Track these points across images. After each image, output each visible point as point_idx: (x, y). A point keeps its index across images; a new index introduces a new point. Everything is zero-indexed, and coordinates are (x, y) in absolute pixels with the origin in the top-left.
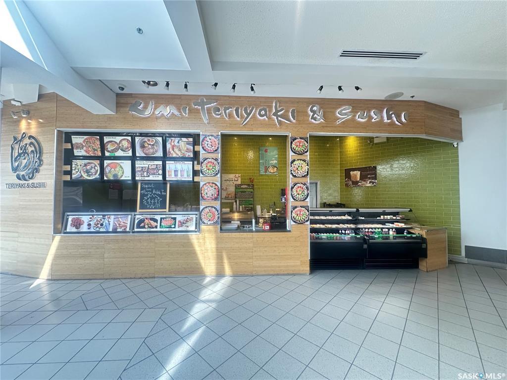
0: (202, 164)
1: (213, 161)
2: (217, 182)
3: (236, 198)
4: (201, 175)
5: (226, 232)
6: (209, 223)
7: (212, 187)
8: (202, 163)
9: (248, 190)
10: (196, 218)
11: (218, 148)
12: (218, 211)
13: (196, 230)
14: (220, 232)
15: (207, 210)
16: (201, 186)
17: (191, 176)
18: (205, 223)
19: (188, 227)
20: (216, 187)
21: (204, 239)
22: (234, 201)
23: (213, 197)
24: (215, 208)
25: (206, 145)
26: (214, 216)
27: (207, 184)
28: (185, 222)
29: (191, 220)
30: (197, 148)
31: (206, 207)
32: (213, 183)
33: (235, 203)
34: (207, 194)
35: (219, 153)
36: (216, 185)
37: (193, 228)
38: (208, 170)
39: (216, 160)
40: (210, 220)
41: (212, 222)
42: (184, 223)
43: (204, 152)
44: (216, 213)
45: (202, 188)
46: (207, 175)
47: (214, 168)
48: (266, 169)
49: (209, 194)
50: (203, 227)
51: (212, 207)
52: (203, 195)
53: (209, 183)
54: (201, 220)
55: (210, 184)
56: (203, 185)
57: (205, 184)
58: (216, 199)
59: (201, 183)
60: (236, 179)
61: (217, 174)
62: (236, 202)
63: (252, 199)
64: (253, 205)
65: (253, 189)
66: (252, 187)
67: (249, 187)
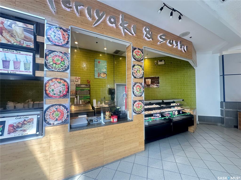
2: (66, 78)
3: (76, 94)
4: (45, 69)
5: (76, 130)
6: (56, 123)
7: (60, 83)
8: (46, 55)
9: (86, 89)
10: (38, 118)
11: (68, 42)
12: (67, 109)
13: (38, 133)
14: (70, 131)
15: (54, 109)
17: (31, 70)
18: (50, 124)
20: (65, 83)
23: (61, 94)
27: (54, 80)
28: (20, 125)
30: (39, 39)
31: (52, 106)
32: (61, 79)
33: (76, 98)
34: (53, 90)
35: (68, 48)
38: (54, 65)
39: (65, 54)
40: (57, 120)
41: (61, 122)
42: (18, 127)
44: (65, 111)
45: (46, 83)
46: (53, 69)
47: (63, 62)
48: (99, 75)
49: (57, 91)
52: (48, 92)
55: (58, 80)
57: (51, 80)
58: (65, 96)
59: (45, 78)
60: (77, 80)
61: (66, 70)
63: (89, 95)
64: (90, 99)
65: (90, 88)
66: (89, 87)
67: (86, 87)
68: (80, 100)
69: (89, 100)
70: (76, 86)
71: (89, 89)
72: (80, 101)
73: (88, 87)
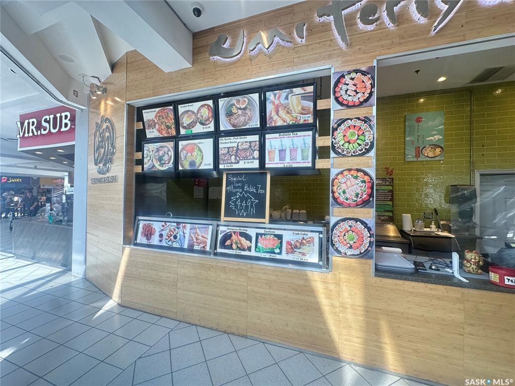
0: (335, 133)
1: (358, 123)
2: (368, 167)
4: (332, 154)
5: (387, 277)
6: (349, 252)
7: (356, 178)
8: (335, 130)
9: (383, 188)
10: (320, 239)
11: (371, 94)
12: (369, 229)
13: (321, 263)
14: (376, 276)
15: (345, 226)
16: (332, 177)
17: (310, 159)
18: (339, 252)
19: (304, 254)
20: (366, 178)
21: (338, 284)
23: (359, 200)
24: (363, 223)
25: (343, 92)
26: (361, 239)
27: (346, 173)
28: (298, 245)
29: (311, 241)
30: (322, 105)
31: (344, 220)
32: (358, 170)
34: (344, 192)
35: (372, 106)
36: (366, 174)
37: (314, 258)
38: (347, 144)
39: (366, 120)
40: (351, 247)
41: (357, 252)
42: (296, 247)
43: (339, 107)
44: (366, 233)
45: (333, 180)
46: (345, 153)
47: (362, 137)
48: (419, 152)
49: (351, 194)
50: (335, 259)
51: (357, 220)
52: (336, 195)
53: (350, 170)
54: (333, 245)
55: (352, 172)
56: (337, 175)
57: (342, 173)
58: (365, 203)
59: (332, 170)
61: (368, 151)
63: (390, 203)
66: (390, 183)
67: (383, 184)
69: (390, 214)
71: (390, 188)
73: (387, 184)
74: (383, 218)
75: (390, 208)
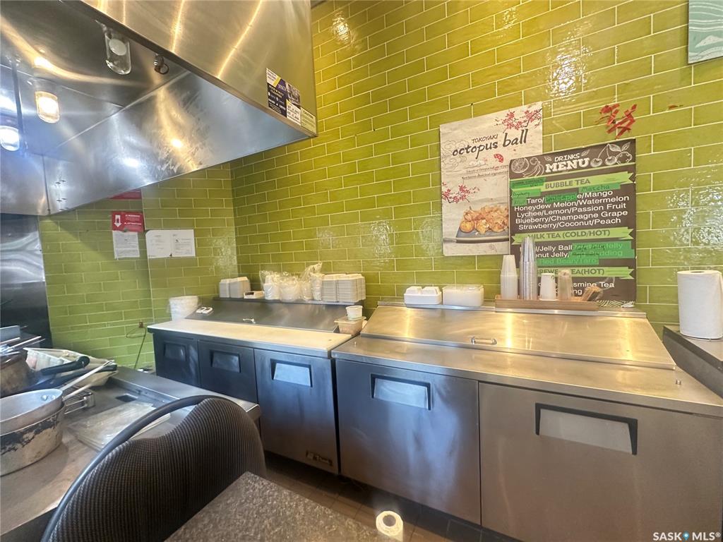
3: (515, 230)
9: (595, 181)
22: (503, 247)
33: (510, 260)
60: (514, 134)
62: (516, 251)
63: (624, 232)
64: (630, 263)
65: (631, 169)
66: (623, 159)
67: (596, 167)
68: (541, 267)
69: (625, 273)
70: (512, 175)
71: (624, 178)
72: (539, 280)
73: (610, 165)
74: (593, 288)
75: (622, 252)
